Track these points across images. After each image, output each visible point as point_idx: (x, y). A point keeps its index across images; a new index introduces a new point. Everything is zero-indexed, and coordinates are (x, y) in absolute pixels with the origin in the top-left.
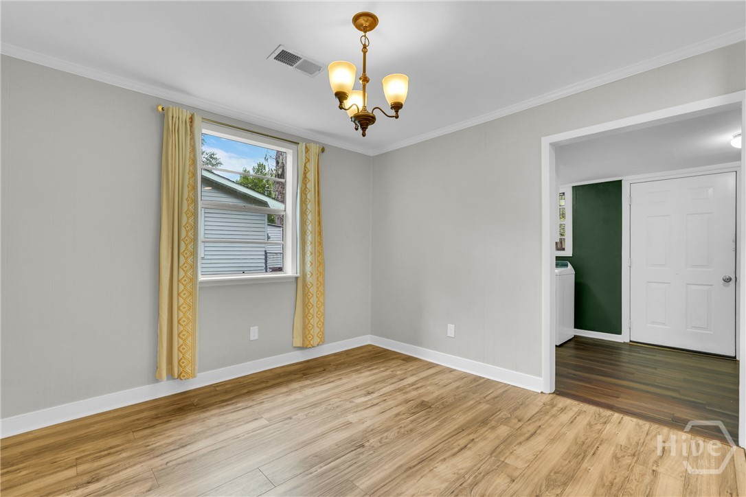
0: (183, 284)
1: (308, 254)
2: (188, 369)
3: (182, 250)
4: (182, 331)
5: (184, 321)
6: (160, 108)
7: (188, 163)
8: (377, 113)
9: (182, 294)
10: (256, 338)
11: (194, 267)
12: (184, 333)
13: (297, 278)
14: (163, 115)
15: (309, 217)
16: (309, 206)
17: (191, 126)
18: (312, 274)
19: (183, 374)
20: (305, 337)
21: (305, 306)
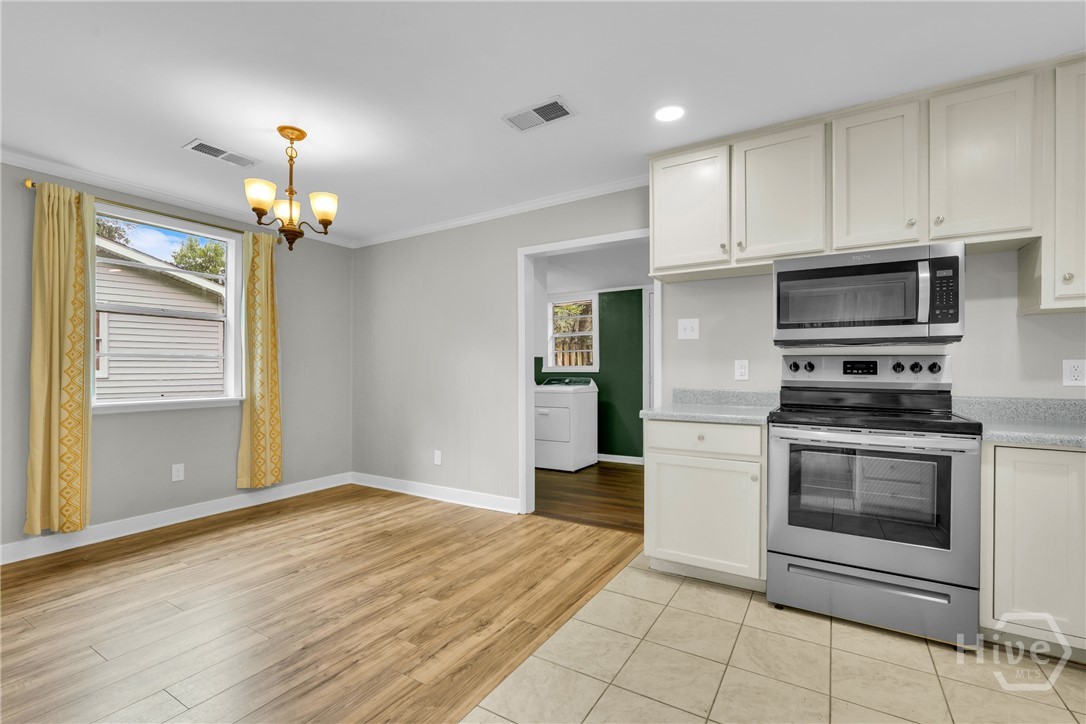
0: (67, 411)
1: (258, 371)
2: (76, 519)
3: (65, 367)
4: (65, 471)
5: (69, 458)
6: (29, 184)
7: (73, 256)
8: (304, 228)
9: (66, 424)
10: (182, 478)
11: (85, 390)
12: (68, 472)
13: (241, 402)
14: (34, 191)
15: (259, 325)
16: (258, 312)
17: (78, 209)
18: (263, 397)
19: (68, 525)
20: (253, 475)
21: (254, 435)
